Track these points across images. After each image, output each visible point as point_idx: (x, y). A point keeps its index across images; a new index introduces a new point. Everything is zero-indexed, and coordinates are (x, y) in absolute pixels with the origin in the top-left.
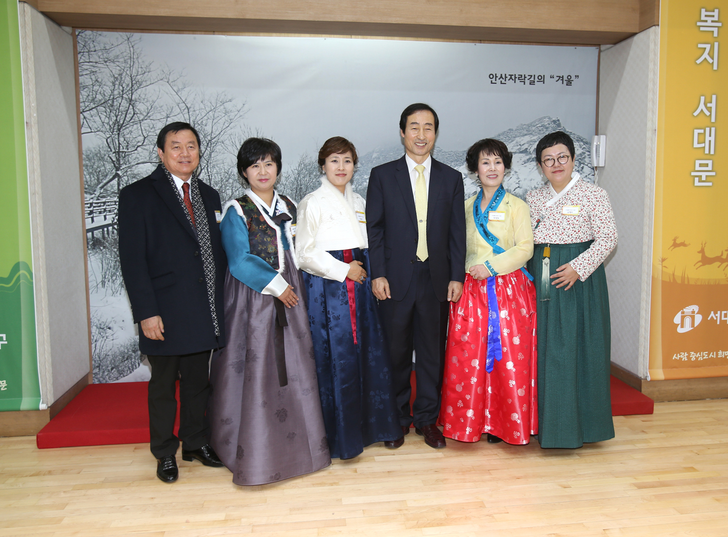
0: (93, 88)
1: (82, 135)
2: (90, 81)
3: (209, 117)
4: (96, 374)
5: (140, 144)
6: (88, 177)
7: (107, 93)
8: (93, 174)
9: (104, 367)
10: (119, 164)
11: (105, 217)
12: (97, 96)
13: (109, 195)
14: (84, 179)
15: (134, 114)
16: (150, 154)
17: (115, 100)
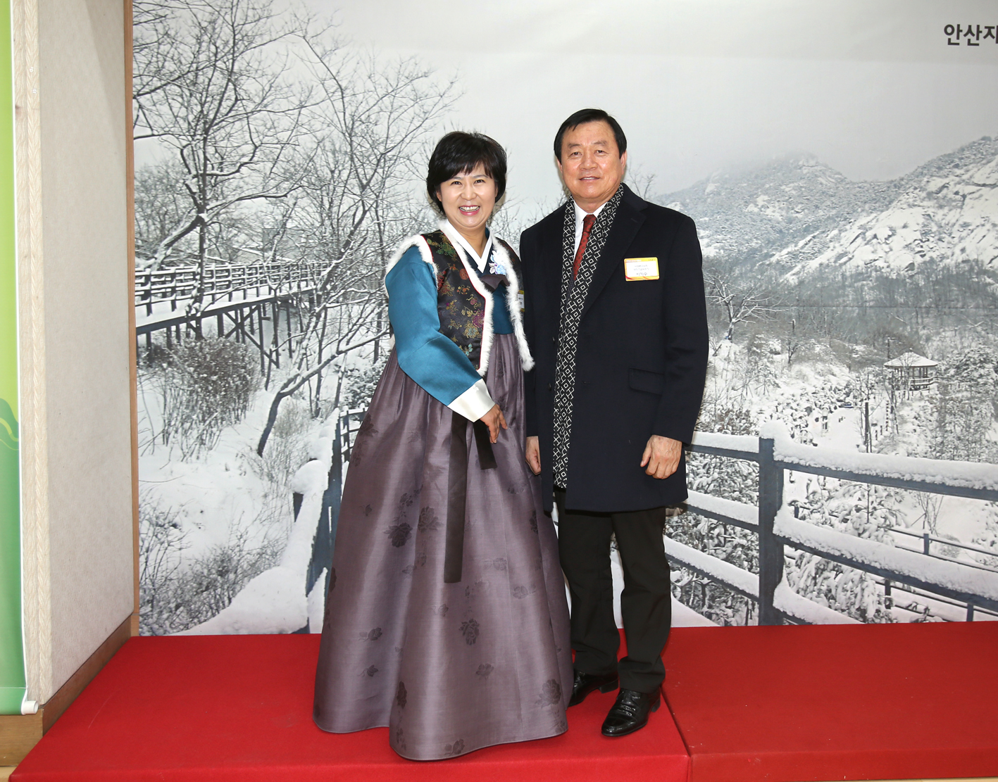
0: (159, 48)
1: (135, 141)
2: (153, 35)
3: (383, 108)
4: (145, 616)
5: (245, 160)
6: (142, 223)
7: (184, 58)
8: (153, 218)
9: (161, 603)
10: (204, 199)
11: (173, 303)
12: (166, 64)
13: (182, 261)
14: (136, 228)
15: (237, 100)
16: (264, 181)
17: (200, 73)
